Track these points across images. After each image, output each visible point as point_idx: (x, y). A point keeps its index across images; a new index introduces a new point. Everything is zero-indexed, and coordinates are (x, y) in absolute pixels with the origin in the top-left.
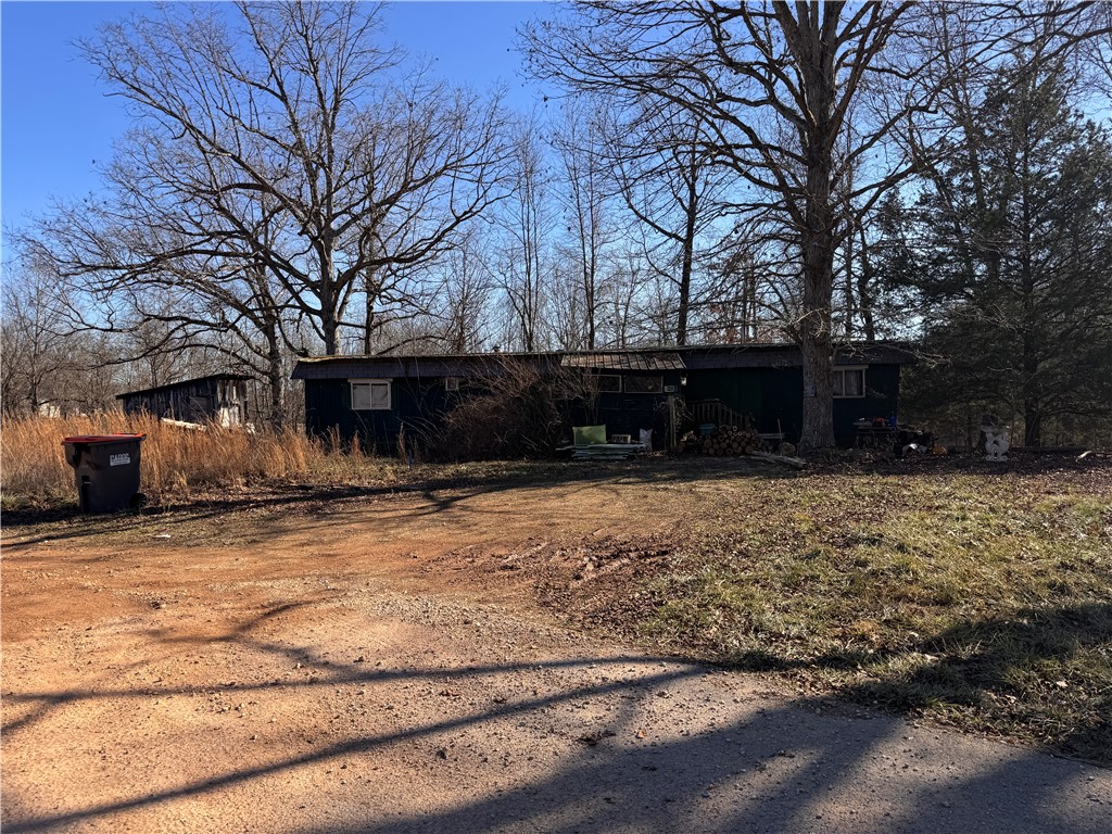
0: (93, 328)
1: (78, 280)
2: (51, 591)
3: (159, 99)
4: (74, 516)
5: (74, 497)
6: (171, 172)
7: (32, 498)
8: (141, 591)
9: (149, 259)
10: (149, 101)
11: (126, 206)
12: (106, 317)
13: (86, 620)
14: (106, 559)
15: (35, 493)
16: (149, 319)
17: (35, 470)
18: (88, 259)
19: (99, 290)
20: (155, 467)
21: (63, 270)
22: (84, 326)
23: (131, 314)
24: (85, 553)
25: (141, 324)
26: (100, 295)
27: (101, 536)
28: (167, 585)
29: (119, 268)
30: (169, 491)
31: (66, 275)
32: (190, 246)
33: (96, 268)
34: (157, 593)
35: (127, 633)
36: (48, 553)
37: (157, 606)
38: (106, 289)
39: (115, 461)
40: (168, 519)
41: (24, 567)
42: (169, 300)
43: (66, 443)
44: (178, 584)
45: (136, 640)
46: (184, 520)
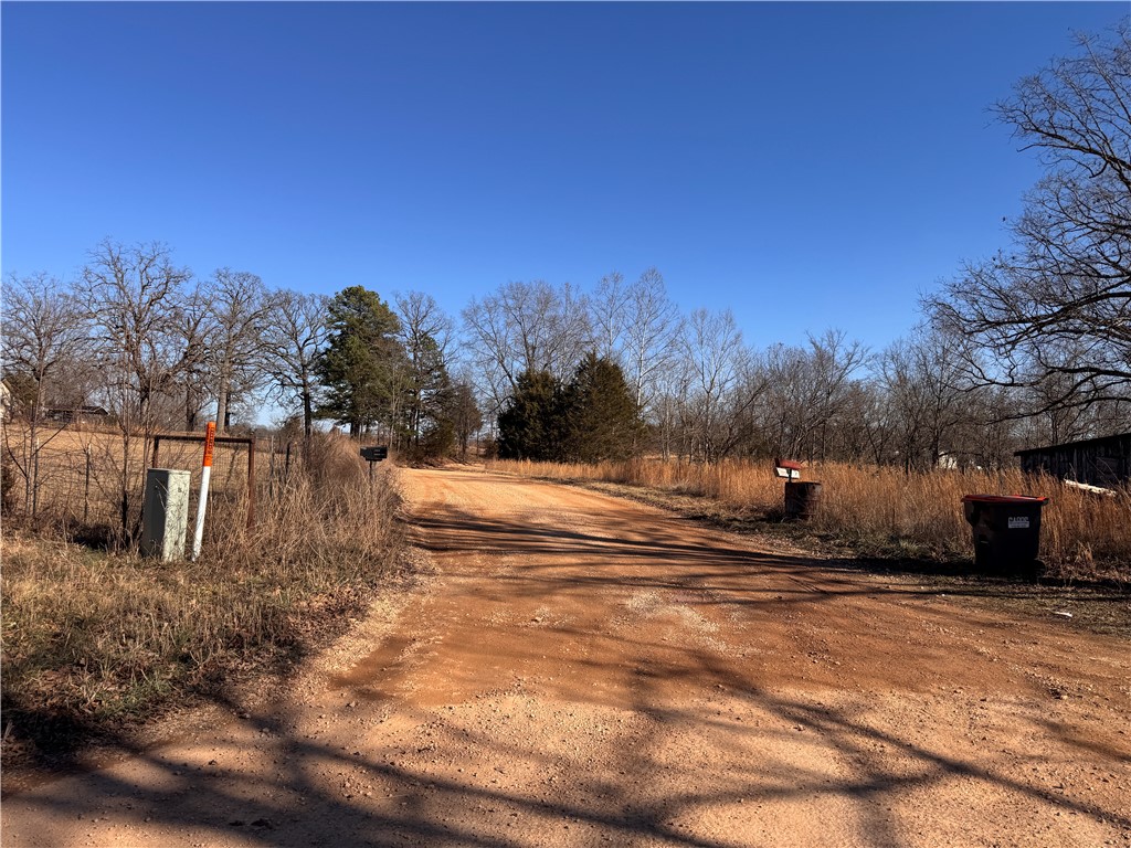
0: (994, 383)
1: (982, 337)
2: (947, 647)
3: (1077, 139)
4: (970, 574)
5: (970, 554)
6: (1086, 214)
7: (931, 549)
8: (1038, 673)
9: (1056, 309)
10: (1065, 144)
11: (1035, 258)
12: (1007, 371)
13: (981, 690)
14: (1002, 627)
15: (935, 545)
16: (1052, 372)
17: (935, 522)
18: (992, 315)
19: (1002, 345)
20: (1056, 534)
21: (967, 328)
22: (984, 382)
23: (1033, 368)
24: (979, 615)
25: (1043, 377)
26: (1002, 350)
27: (996, 600)
28: (1069, 673)
29: (1024, 322)
30: (1072, 562)
31: (971, 333)
32: (1105, 290)
33: (999, 324)
34: (1059, 681)
35: (1023, 716)
36: (945, 607)
37: (1056, 695)
38: (1009, 343)
39: (1014, 523)
40: (1069, 595)
41: (922, 617)
42: (1075, 350)
43: (967, 500)
44: (1082, 676)
45: (1033, 729)
46: (1088, 599)
